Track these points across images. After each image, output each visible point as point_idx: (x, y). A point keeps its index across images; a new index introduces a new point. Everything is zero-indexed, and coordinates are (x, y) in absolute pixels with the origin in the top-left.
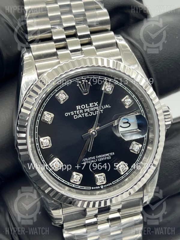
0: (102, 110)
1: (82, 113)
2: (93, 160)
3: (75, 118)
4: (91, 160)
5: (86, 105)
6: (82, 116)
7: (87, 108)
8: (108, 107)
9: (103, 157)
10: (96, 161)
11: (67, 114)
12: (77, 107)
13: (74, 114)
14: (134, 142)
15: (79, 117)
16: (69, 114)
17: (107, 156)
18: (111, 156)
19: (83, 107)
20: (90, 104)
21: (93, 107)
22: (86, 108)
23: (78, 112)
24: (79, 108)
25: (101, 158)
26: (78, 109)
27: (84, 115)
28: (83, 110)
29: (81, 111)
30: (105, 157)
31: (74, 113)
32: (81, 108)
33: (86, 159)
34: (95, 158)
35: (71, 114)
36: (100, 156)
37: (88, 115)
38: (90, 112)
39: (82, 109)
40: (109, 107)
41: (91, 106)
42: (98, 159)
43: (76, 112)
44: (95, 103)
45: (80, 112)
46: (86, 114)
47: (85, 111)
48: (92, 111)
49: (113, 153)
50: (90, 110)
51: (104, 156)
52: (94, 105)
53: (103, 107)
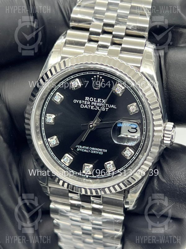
0: (107, 108)
1: (88, 104)
2: (86, 149)
3: (81, 107)
4: (85, 149)
5: (95, 99)
6: (88, 107)
7: (95, 102)
8: (113, 107)
9: (95, 151)
10: (88, 151)
11: (75, 101)
12: (86, 97)
13: (82, 104)
14: (128, 148)
15: (85, 107)
16: (78, 102)
17: (100, 151)
18: (103, 152)
19: (91, 99)
20: (98, 99)
21: (100, 103)
22: (93, 101)
23: (85, 102)
24: (88, 99)
25: (94, 150)
26: (86, 100)
27: (90, 107)
28: (91, 102)
29: (89, 103)
30: (97, 151)
31: (82, 102)
32: (89, 99)
33: (81, 147)
34: (89, 148)
35: (79, 102)
36: (93, 149)
37: (94, 108)
38: (97, 106)
39: (89, 101)
40: (115, 108)
41: (98, 102)
42: (91, 150)
43: (84, 102)
44: (103, 100)
45: (87, 103)
46: (92, 107)
47: (92, 104)
48: (98, 106)
49: (106, 151)
50: (97, 104)
51: (97, 149)
52: (102, 101)
53: (109, 106)
